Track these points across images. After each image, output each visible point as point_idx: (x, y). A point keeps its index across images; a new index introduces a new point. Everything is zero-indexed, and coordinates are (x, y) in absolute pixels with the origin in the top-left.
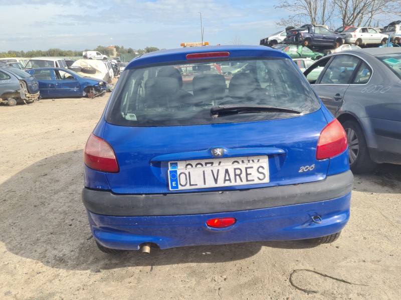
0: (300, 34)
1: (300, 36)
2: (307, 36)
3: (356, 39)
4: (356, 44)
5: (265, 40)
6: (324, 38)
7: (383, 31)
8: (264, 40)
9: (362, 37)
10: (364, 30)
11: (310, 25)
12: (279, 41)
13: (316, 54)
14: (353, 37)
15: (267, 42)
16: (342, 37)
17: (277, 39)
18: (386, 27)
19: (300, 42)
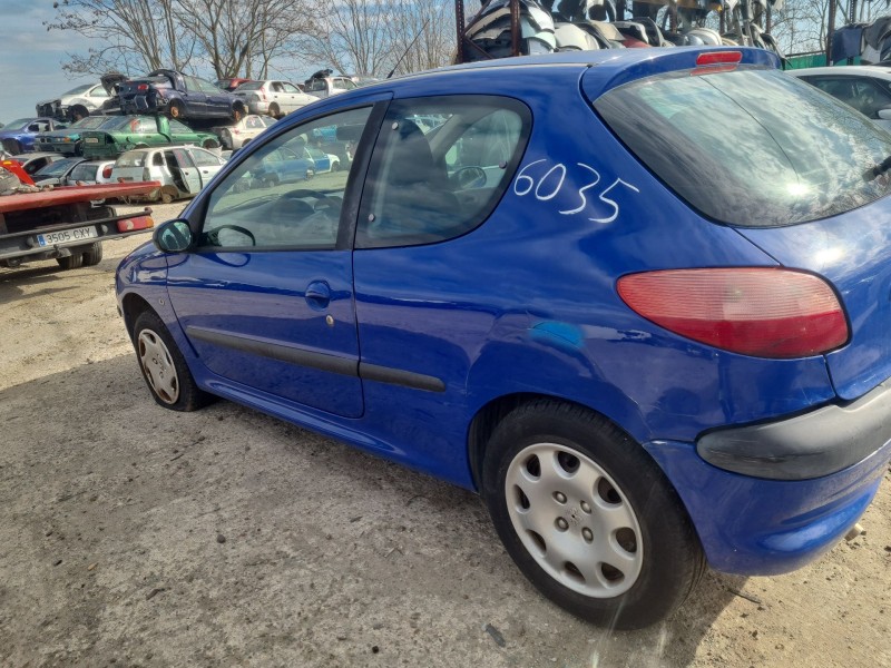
0: (156, 91)
1: (157, 96)
2: (173, 97)
3: (268, 105)
4: (269, 114)
5: (53, 106)
6: (209, 101)
7: (305, 88)
8: (48, 105)
9: (276, 100)
10: (276, 86)
11: (171, 71)
12: (90, 109)
13: (202, 137)
14: (262, 99)
15: (59, 111)
16: (240, 99)
17: (84, 104)
18: (308, 82)
19: (160, 109)
